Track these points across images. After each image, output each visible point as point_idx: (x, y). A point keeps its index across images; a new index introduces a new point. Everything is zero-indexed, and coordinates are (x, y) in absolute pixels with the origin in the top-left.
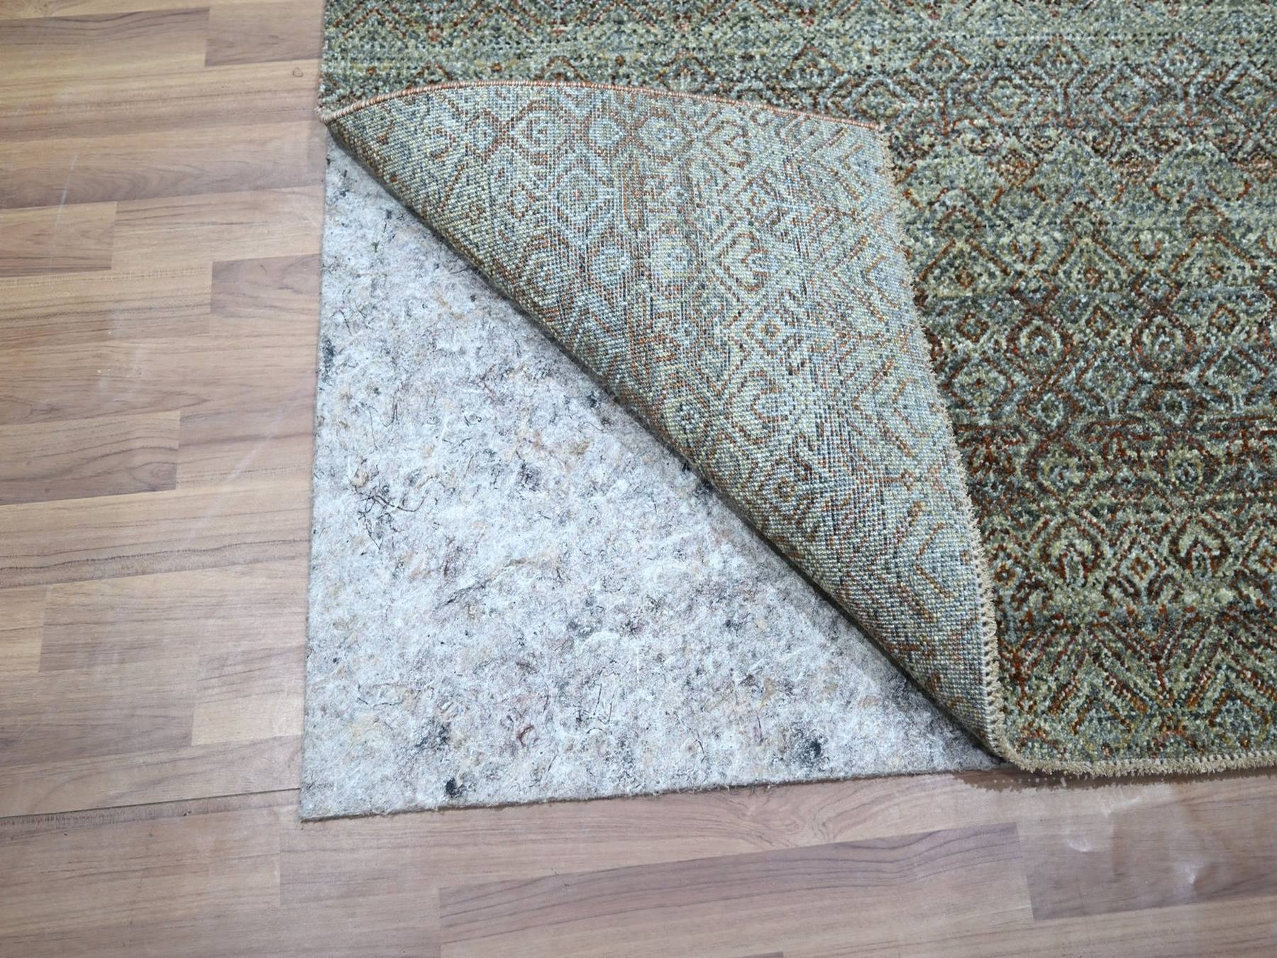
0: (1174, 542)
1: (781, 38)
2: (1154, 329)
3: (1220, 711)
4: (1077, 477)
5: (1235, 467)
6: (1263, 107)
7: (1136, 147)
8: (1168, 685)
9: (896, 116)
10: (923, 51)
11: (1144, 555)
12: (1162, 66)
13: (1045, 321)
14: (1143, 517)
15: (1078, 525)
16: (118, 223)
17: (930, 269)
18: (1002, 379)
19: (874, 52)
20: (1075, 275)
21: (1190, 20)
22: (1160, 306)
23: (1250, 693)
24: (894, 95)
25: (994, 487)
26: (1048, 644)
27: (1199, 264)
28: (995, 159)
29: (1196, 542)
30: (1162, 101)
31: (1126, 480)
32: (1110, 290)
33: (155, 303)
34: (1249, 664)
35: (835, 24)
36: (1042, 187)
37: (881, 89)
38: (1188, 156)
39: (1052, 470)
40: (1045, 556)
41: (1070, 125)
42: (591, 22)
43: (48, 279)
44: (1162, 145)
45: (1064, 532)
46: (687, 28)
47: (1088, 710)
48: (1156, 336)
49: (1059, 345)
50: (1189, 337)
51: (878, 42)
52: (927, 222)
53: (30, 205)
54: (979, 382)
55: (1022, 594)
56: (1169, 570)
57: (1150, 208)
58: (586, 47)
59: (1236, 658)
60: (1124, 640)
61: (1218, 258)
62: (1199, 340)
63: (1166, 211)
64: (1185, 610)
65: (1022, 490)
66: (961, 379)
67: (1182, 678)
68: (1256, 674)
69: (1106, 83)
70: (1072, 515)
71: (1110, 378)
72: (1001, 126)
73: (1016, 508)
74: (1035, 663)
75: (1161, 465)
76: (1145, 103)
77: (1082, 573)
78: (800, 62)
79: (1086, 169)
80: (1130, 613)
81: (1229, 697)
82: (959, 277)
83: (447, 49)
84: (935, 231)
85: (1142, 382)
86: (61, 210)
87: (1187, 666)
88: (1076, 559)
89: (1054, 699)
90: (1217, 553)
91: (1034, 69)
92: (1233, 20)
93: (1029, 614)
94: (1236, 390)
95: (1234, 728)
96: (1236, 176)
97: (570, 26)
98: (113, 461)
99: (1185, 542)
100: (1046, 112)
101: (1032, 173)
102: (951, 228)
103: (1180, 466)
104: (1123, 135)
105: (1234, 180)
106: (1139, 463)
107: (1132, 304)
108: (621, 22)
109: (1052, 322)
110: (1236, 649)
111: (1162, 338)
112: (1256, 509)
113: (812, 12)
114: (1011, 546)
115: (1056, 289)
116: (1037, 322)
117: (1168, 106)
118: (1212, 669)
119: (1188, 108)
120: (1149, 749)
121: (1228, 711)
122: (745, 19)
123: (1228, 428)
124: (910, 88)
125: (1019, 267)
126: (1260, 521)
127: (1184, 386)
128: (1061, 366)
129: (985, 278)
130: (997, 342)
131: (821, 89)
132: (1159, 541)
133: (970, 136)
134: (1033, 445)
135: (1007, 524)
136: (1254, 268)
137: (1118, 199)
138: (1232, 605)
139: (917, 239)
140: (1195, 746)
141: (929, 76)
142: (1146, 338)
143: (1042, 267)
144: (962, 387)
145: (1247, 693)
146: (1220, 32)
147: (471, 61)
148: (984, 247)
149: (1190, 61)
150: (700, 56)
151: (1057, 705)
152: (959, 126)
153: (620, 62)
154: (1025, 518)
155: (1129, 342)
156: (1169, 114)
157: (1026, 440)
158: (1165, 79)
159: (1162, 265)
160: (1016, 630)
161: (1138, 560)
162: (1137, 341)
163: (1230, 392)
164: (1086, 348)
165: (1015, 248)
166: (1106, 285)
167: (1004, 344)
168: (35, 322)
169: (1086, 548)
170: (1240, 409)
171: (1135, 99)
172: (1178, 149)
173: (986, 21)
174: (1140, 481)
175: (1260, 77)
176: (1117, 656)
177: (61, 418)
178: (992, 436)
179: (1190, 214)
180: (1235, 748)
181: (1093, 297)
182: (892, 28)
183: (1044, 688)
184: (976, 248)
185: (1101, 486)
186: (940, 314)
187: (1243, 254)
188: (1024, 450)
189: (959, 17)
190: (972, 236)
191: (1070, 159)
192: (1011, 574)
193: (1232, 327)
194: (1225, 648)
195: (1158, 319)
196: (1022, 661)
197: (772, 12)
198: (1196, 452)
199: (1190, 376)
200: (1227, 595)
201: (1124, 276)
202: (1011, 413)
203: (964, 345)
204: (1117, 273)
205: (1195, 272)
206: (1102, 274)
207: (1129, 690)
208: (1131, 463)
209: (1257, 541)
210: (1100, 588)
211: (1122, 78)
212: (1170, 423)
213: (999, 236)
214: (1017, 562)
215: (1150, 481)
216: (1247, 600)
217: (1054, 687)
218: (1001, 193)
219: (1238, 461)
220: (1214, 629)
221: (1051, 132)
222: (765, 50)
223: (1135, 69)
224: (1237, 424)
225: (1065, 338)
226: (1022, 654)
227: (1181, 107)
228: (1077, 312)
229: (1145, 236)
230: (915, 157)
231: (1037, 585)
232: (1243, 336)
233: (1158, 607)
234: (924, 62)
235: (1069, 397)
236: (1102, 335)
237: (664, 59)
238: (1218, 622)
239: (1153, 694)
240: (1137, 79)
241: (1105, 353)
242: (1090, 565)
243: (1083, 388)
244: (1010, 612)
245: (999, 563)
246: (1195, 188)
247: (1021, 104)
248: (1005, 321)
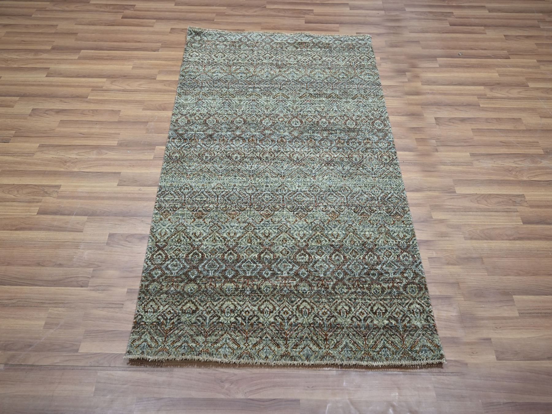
0: (372, 308)
1: (276, 182)
2: (369, 255)
3: (381, 351)
4: (345, 291)
5: (390, 290)
6: (398, 203)
7: (365, 211)
8: (367, 343)
9: (303, 202)
10: (311, 187)
11: (363, 311)
12: (372, 192)
13: (339, 252)
14: (364, 301)
15: (345, 303)
16: (87, 221)
17: (310, 238)
18: (327, 266)
19: (299, 187)
20: (348, 242)
21: (378, 182)
22: (371, 250)
23: (390, 347)
24: (303, 196)
25: (323, 292)
26: (335, 331)
27: (381, 240)
28: (328, 213)
29: (378, 308)
30: (371, 201)
31: (359, 292)
32: (357, 246)
33: (92, 242)
34: (391, 340)
35: (289, 179)
36: (340, 220)
37: (300, 195)
38: (379, 214)
39: (339, 289)
40: (336, 309)
41: (348, 206)
42: (228, 176)
43: (66, 233)
44: (372, 211)
45: (341, 304)
46: (252, 178)
47: (344, 348)
48: (369, 257)
49: (343, 259)
50: (378, 258)
51: (300, 184)
52: (310, 227)
53: (66, 215)
54: (321, 266)
55: (329, 318)
56: (370, 315)
57: (368, 226)
58: (226, 182)
59: (387, 338)
60: (356, 332)
61: (386, 239)
62: (381, 258)
63: (373, 227)
64: (374, 325)
65: (331, 293)
66: (317, 265)
67: (371, 342)
68: (392, 342)
69: (357, 196)
70: (344, 300)
71: (356, 267)
72: (330, 205)
73: (328, 297)
74: (331, 336)
75: (369, 289)
76: (367, 201)
77: (345, 314)
78: (280, 188)
79: (352, 216)
80: (358, 325)
81: (384, 347)
82: (317, 241)
83: (191, 180)
84: (312, 229)
85: (365, 268)
86: (73, 217)
87: (373, 339)
88: (344, 311)
89: (335, 345)
90: (384, 311)
91: (339, 192)
92: (389, 182)
93: (331, 323)
94: (391, 271)
95: (384, 355)
96: (391, 219)
97: (223, 176)
98: (73, 279)
99: (375, 308)
100: (342, 202)
101: (338, 217)
102: (316, 229)
103: (375, 289)
104: (362, 208)
105: (391, 220)
106: (363, 288)
107: (363, 249)
108: (236, 176)
109: (341, 253)
110: (387, 335)
111: (371, 258)
112: (395, 301)
113: (284, 176)
114: (327, 307)
115: (342, 245)
116: (337, 253)
117: (373, 202)
118: (380, 340)
119: (379, 203)
120: (360, 358)
121: (383, 351)
122: (267, 177)
123: (388, 280)
124: (308, 195)
125: (333, 239)
126: (396, 304)
127: (377, 269)
128: (343, 263)
129: (324, 242)
130: (326, 257)
131: (285, 194)
132: (368, 307)
133: (322, 207)
134: (334, 282)
135: (326, 301)
136: (396, 242)
137: (360, 224)
138: (387, 325)
139: (307, 231)
140: (373, 359)
141: (312, 193)
142: (366, 257)
143: (339, 239)
144: (317, 267)
145: (389, 347)
146: (386, 185)
147: (197, 183)
148: (324, 234)
149: (379, 192)
150: (255, 185)
151: (336, 346)
152: (319, 205)
153: (235, 186)
154: (331, 300)
155: (362, 258)
156: (373, 204)
157: (332, 281)
158: (373, 196)
159: (371, 240)
160: (327, 327)
161: (361, 312)
162: (364, 258)
163: (389, 271)
164: (350, 259)
165: (332, 235)
166: (356, 245)
167: (328, 258)
168: (61, 243)
169: (347, 308)
170: (392, 276)
171: (365, 200)
172: (376, 212)
173: (327, 181)
174: (363, 293)
175: (397, 196)
176: (354, 335)
177: (62, 267)
178: (324, 279)
179: (379, 228)
180: (384, 360)
181: (352, 247)
182: (304, 181)
183: (333, 342)
184: (322, 234)
185: (352, 293)
186: (312, 249)
187: (393, 238)
188: (332, 283)
189: (321, 179)
190: (321, 231)
191: (348, 214)
192: (326, 313)
193: (390, 256)
194: (384, 335)
195: (370, 253)
196: (327, 335)
197: (274, 175)
198: (379, 286)
199: (379, 267)
200: (386, 322)
201: (361, 243)
202: (329, 274)
203: (318, 257)
204: (359, 242)
205: (380, 242)
206: (355, 242)
207: (356, 344)
208: (361, 288)
209: (395, 309)
210: (350, 318)
211: (361, 195)
212: (372, 278)
213: (328, 232)
214: (328, 310)
215: (366, 292)
216: (392, 324)
217: (336, 342)
218: (329, 221)
219: (391, 288)
220: (382, 330)
221: (343, 207)
222: (271, 184)
223: (365, 193)
224: (391, 279)
225: (344, 257)
226: (328, 333)
227: (377, 202)
228: (348, 251)
229: (367, 233)
230: (308, 211)
231: (333, 316)
232: (393, 258)
233: (366, 324)
234: (311, 189)
235: (345, 271)
236: (354, 256)
237: (246, 186)
238: (383, 329)
239: (363, 345)
240: (365, 195)
241: (355, 261)
242: (348, 312)
243: (349, 269)
244: (325, 323)
245: (323, 310)
246: (380, 222)
247: (335, 200)
248: (329, 252)
